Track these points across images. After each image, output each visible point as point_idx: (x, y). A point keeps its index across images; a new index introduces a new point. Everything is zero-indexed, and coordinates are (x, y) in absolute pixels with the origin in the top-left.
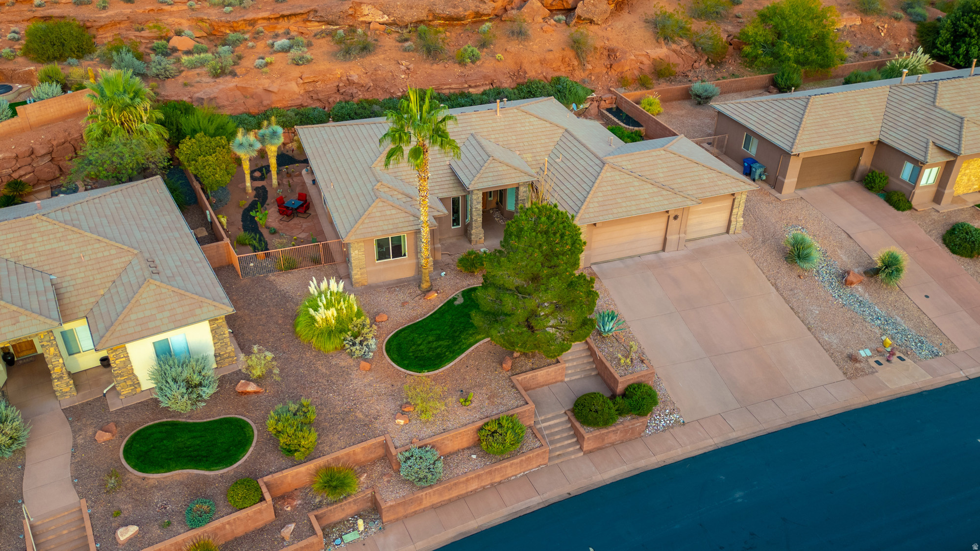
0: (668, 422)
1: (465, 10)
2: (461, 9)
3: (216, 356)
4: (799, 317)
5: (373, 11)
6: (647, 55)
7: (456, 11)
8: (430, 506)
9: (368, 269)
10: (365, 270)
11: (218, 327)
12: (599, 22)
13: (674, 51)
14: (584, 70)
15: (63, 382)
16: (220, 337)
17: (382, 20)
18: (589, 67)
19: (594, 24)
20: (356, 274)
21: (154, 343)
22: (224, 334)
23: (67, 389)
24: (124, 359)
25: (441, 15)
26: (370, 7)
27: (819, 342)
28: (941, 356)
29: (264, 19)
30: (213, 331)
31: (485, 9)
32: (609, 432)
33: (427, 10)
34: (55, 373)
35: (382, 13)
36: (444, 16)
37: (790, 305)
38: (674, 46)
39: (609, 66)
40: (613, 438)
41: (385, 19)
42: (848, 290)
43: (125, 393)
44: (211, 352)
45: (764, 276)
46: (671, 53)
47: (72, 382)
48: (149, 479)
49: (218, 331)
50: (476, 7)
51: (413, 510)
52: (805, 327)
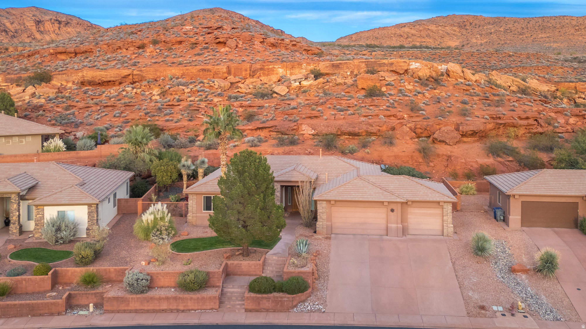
0: (313, 308)
1: (359, 130)
2: (357, 129)
3: (87, 229)
4: (458, 280)
5: (307, 128)
6: (477, 161)
7: (354, 129)
8: (134, 310)
9: (197, 215)
10: (195, 215)
11: (92, 212)
12: (451, 144)
13: (500, 162)
14: (428, 166)
15: (15, 226)
16: (92, 218)
17: (311, 133)
18: (432, 164)
19: (448, 144)
20: (190, 216)
21: (58, 211)
22: (94, 217)
23: (15, 231)
24: (41, 216)
25: (345, 132)
26: (306, 126)
27: (462, 295)
28: (561, 321)
29: (249, 129)
30: (89, 213)
31: (372, 130)
32: (263, 298)
33: (337, 128)
34: (12, 220)
35: (311, 129)
36: (346, 132)
37: (457, 274)
38: (499, 159)
39: (446, 166)
40: (266, 304)
41: (312, 132)
42: (513, 276)
43: (36, 236)
44: (86, 226)
45: (449, 257)
46: (496, 163)
47: (18, 227)
48: (11, 261)
49: (91, 214)
50: (367, 128)
51: (123, 308)
52: (459, 286)
